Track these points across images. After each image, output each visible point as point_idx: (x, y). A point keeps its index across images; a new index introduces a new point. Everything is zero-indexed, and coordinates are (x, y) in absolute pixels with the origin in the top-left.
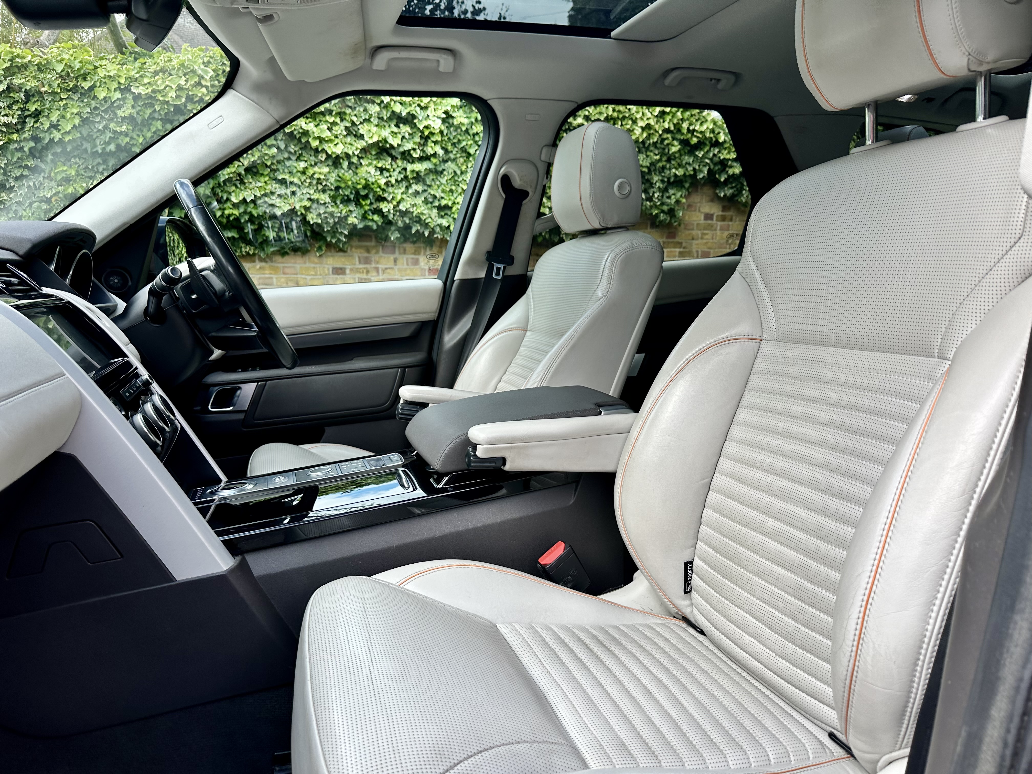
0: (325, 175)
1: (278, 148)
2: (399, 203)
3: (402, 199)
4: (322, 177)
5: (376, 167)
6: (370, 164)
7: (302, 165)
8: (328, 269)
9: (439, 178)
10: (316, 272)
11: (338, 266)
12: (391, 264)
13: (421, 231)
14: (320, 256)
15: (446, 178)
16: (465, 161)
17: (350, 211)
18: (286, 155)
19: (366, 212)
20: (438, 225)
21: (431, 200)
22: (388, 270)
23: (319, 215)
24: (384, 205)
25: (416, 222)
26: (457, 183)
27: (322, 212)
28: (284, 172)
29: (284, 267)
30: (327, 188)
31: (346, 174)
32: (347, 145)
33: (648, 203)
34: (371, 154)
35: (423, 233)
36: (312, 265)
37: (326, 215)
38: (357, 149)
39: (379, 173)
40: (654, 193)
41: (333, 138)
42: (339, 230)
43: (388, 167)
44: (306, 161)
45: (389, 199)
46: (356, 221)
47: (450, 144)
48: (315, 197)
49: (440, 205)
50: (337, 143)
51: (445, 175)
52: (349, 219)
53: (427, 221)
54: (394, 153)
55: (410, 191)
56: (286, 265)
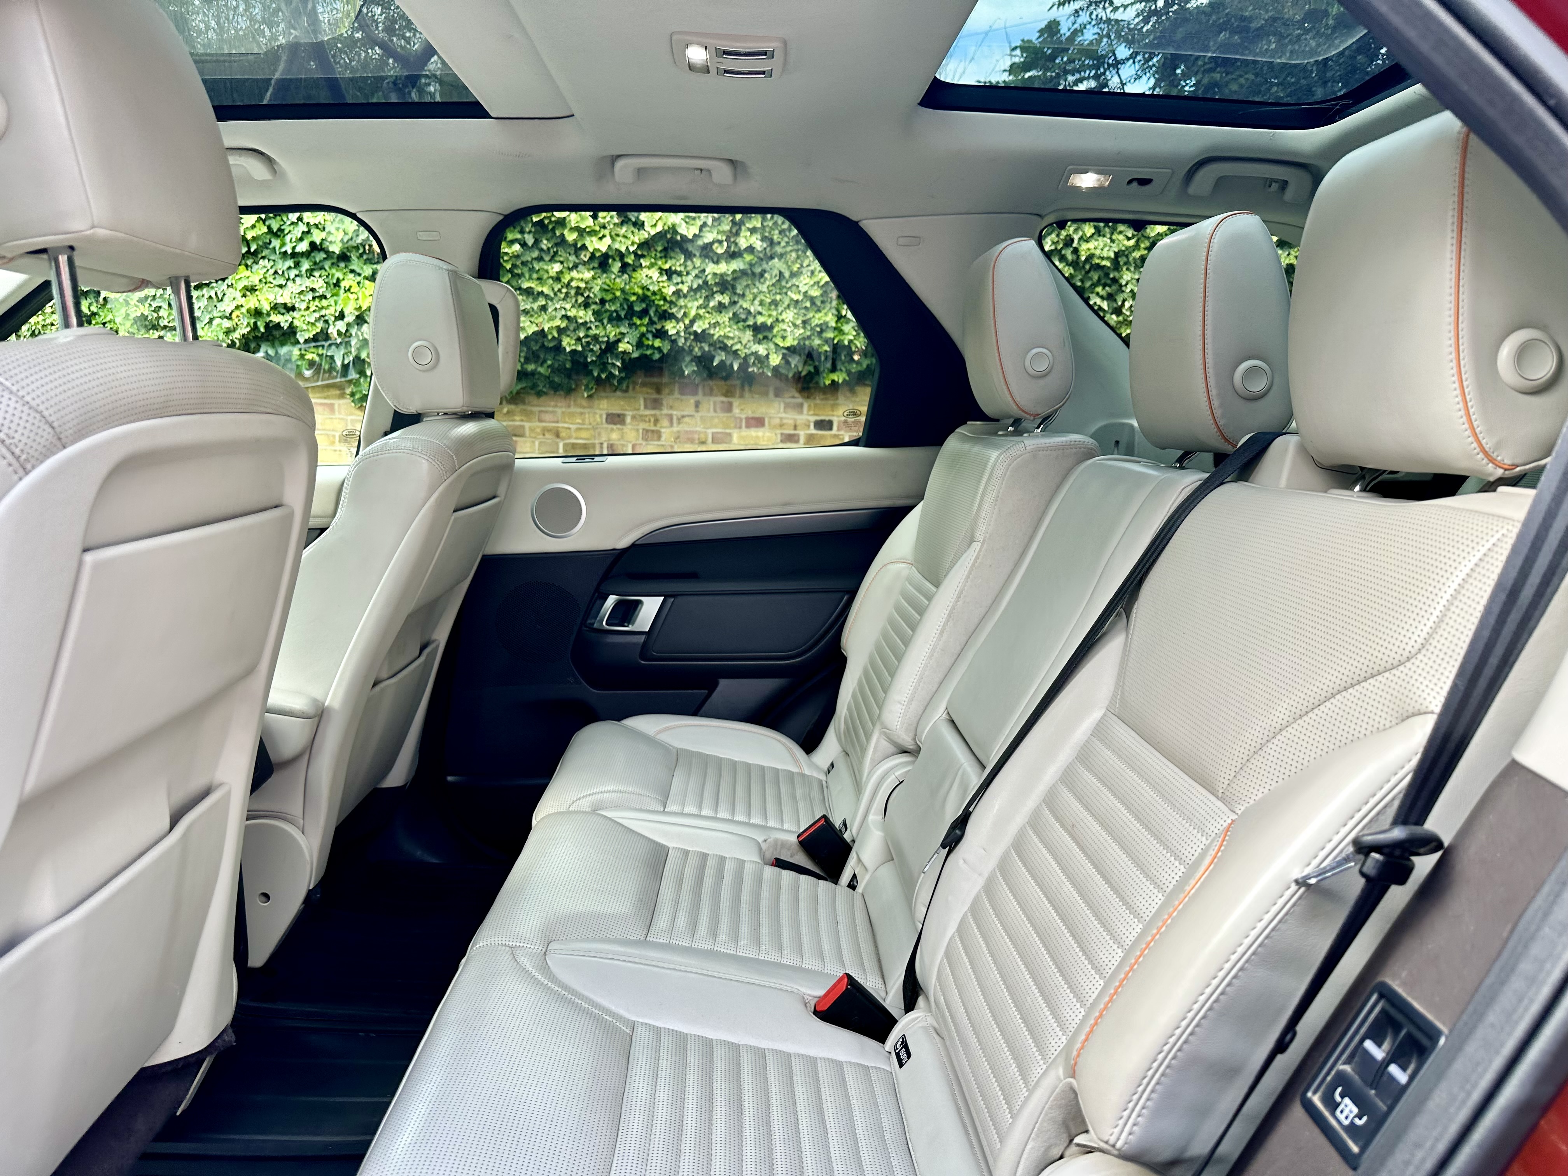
0: (586, 283)
1: (524, 245)
2: (692, 322)
3: (698, 317)
4: (583, 285)
5: (661, 269)
6: (652, 265)
7: (557, 267)
8: (601, 416)
9: (757, 284)
10: (583, 420)
11: (614, 412)
12: (689, 410)
13: (728, 363)
14: (590, 397)
15: (768, 283)
16: (798, 257)
17: (623, 334)
18: (536, 254)
19: (643, 335)
20: (752, 354)
21: (743, 316)
22: (686, 419)
23: (579, 339)
24: (672, 325)
25: (720, 348)
26: (785, 290)
27: (582, 335)
28: (530, 278)
29: (540, 412)
30: (590, 301)
31: (618, 280)
32: (619, 239)
33: (1114, 317)
34: (656, 251)
35: (732, 366)
36: (579, 410)
37: (589, 339)
38: (633, 243)
39: (665, 278)
40: (1124, 301)
41: (597, 228)
42: (610, 361)
43: (678, 269)
44: (562, 263)
45: (679, 316)
46: (629, 348)
47: (777, 232)
48: (572, 313)
49: (755, 323)
50: (604, 236)
51: (766, 279)
52: (620, 345)
53: (734, 348)
54: (690, 249)
55: (712, 304)
56: (543, 409)
